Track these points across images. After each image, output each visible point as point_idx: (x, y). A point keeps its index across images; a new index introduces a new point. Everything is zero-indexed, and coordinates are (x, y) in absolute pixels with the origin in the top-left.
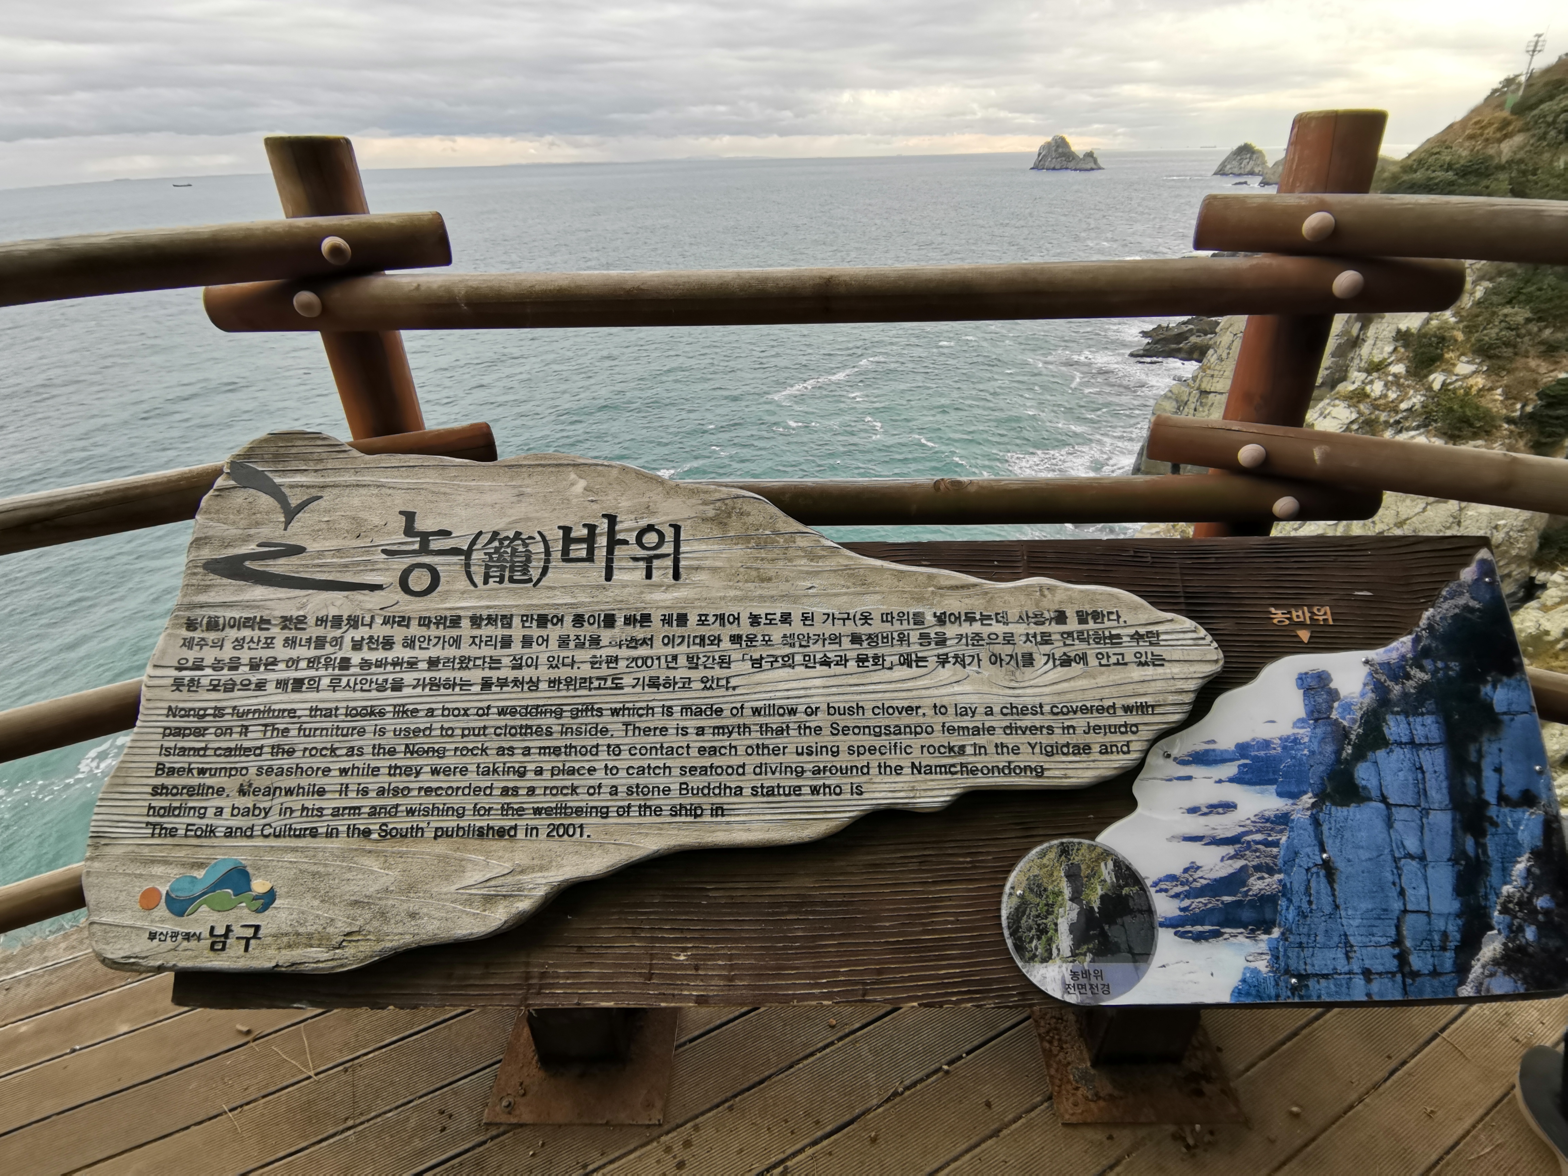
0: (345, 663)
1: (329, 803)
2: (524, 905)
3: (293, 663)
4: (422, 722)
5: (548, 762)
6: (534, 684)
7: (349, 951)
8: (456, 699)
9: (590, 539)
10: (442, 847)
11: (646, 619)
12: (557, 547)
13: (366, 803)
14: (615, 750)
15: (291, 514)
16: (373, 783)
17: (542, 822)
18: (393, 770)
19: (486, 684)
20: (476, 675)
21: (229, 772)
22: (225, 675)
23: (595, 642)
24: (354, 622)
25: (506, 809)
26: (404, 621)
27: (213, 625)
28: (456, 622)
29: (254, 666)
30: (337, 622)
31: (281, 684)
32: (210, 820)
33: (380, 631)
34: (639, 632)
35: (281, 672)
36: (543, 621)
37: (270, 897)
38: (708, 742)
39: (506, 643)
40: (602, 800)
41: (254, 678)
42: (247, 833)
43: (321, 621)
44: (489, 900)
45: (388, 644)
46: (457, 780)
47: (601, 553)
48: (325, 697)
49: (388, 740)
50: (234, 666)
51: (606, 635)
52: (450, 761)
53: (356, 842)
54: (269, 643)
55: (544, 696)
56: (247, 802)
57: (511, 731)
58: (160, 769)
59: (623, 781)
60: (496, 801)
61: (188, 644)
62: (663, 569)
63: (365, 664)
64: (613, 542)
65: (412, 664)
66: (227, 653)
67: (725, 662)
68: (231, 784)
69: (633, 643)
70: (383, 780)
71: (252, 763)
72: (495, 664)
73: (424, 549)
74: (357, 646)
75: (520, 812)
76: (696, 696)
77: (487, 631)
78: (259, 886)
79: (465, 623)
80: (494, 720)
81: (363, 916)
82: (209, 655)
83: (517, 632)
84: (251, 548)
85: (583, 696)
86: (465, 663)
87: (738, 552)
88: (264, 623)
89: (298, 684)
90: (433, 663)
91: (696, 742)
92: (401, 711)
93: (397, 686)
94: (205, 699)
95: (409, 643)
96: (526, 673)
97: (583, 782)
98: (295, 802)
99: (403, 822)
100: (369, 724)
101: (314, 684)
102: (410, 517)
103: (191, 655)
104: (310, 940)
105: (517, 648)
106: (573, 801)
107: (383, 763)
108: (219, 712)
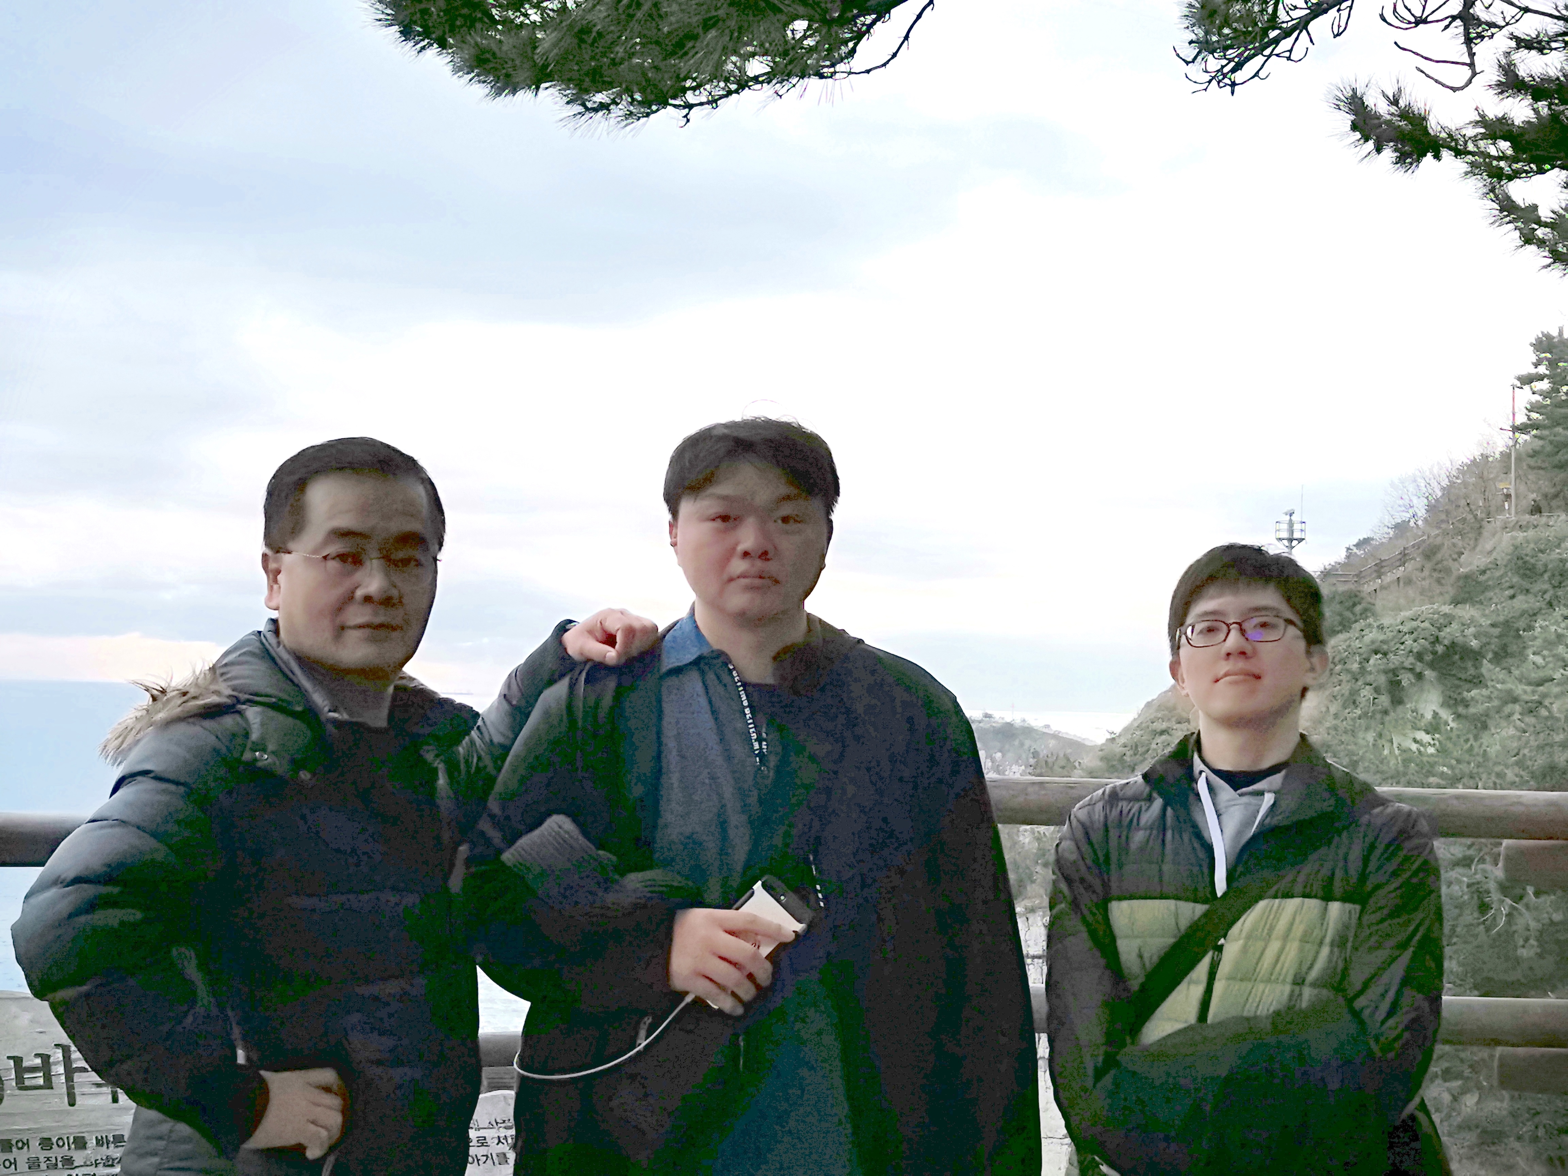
9: (45, 1068)
11: (119, 1139)
12: (10, 1077)
23: (68, 1162)
34: (114, 1152)
47: (59, 1081)
51: (79, 1156)
64: (71, 1070)
69: (110, 1161)
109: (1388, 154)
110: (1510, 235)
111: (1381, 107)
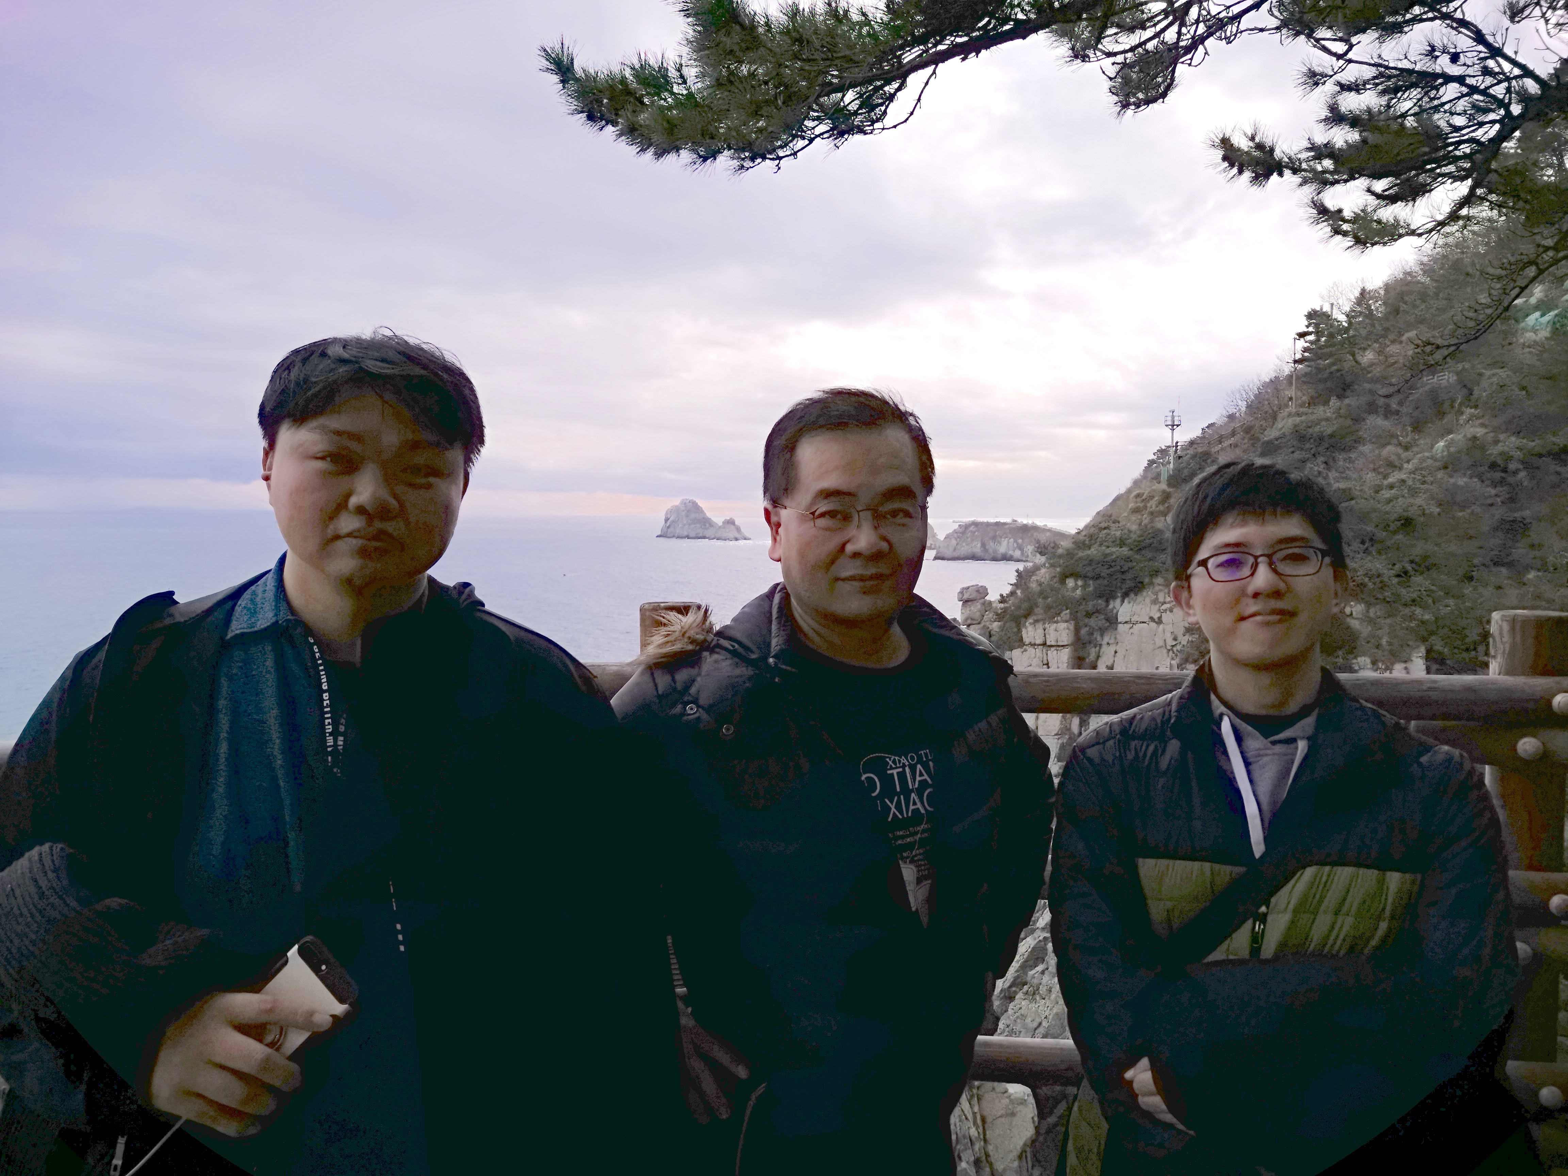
111: (1242, 143)
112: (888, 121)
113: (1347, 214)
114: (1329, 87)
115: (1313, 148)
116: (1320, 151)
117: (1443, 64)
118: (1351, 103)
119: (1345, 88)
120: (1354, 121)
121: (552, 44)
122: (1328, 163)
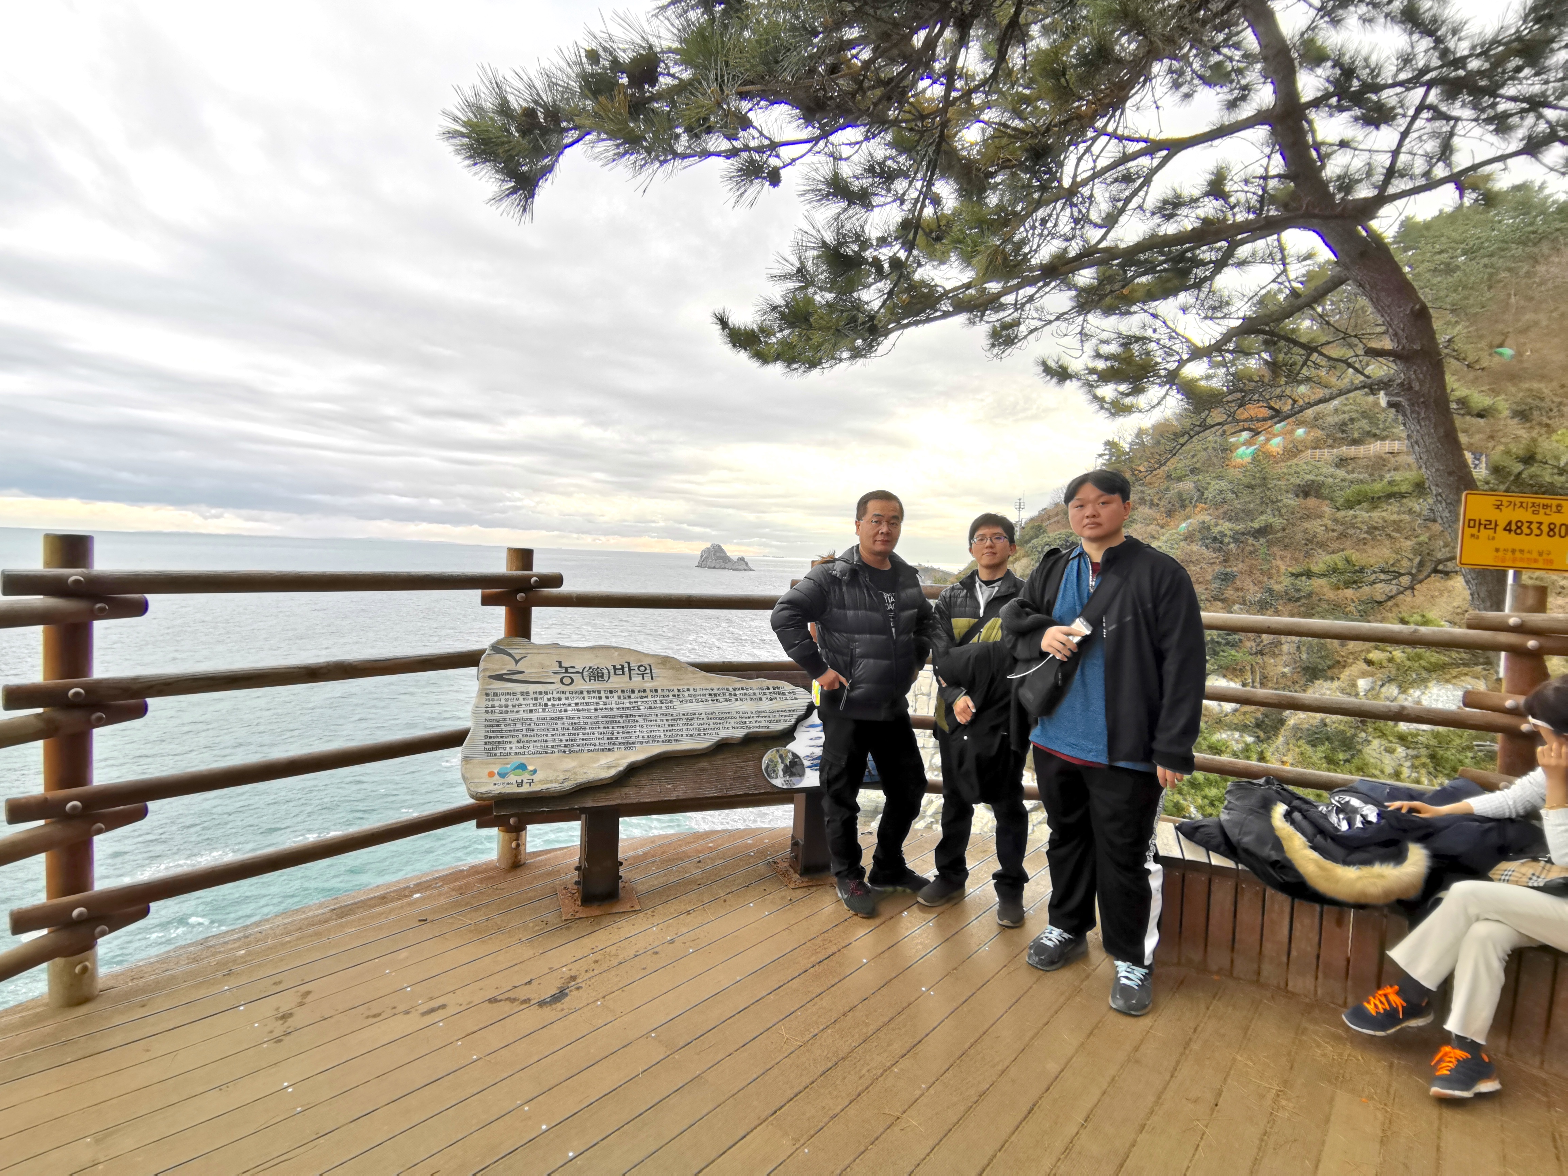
0: (546, 705)
1: (550, 744)
2: (621, 768)
3: (527, 705)
4: (576, 721)
5: (621, 730)
6: (612, 709)
7: (566, 784)
8: (586, 714)
9: (623, 668)
10: (590, 754)
11: (644, 691)
12: (612, 671)
13: (563, 744)
14: (642, 726)
15: (517, 662)
16: (564, 738)
17: (623, 746)
18: (569, 734)
19: (596, 710)
20: (592, 707)
21: (512, 736)
22: (504, 709)
23: (629, 697)
24: (546, 693)
25: (609, 744)
26: (563, 693)
27: (495, 694)
28: (582, 692)
29: (514, 706)
30: (540, 693)
31: (525, 711)
32: (508, 750)
33: (556, 695)
34: (643, 694)
35: (524, 708)
36: (611, 692)
37: (534, 772)
38: (670, 722)
39: (600, 698)
40: (640, 739)
41: (515, 709)
42: (523, 754)
43: (534, 693)
44: (609, 768)
45: (560, 699)
46: (591, 736)
47: (627, 672)
48: (541, 714)
49: (566, 726)
50: (507, 706)
51: (633, 696)
52: (588, 731)
53: (561, 754)
54: (518, 699)
55: (615, 712)
56: (521, 745)
57: (607, 722)
58: (486, 737)
59: (646, 735)
60: (606, 741)
61: (488, 700)
62: (647, 677)
63: (553, 705)
64: (630, 670)
65: (570, 705)
66: (503, 703)
67: (671, 702)
68: (514, 740)
69: (642, 697)
70: (567, 737)
71: (520, 734)
72: (597, 704)
73: (566, 672)
74: (549, 700)
75: (614, 744)
76: (664, 711)
77: (592, 695)
78: (530, 768)
79: (585, 693)
80: (600, 719)
81: (568, 775)
82: (497, 704)
83: (603, 695)
84: (504, 672)
85: (628, 712)
86: (587, 704)
87: (670, 672)
88: (514, 694)
89: (531, 711)
90: (577, 704)
91: (667, 723)
92: (568, 718)
93: (566, 711)
94: (497, 716)
95: (567, 699)
96: (608, 706)
97: (633, 735)
98: (539, 744)
99: (577, 749)
100: (559, 722)
101: (537, 711)
102: (560, 663)
103: (490, 703)
104: (551, 782)
105: (604, 699)
106: (631, 740)
107: (566, 732)
108: (505, 720)
109: (1055, 380)
110: (1096, 406)
111: (1053, 365)
112: (878, 353)
113: (1107, 399)
114: (1094, 341)
115: (1087, 369)
116: (1092, 371)
117: (1149, 333)
118: (1105, 349)
119: (1103, 342)
120: (1107, 358)
121: (718, 309)
122: (1095, 377)
